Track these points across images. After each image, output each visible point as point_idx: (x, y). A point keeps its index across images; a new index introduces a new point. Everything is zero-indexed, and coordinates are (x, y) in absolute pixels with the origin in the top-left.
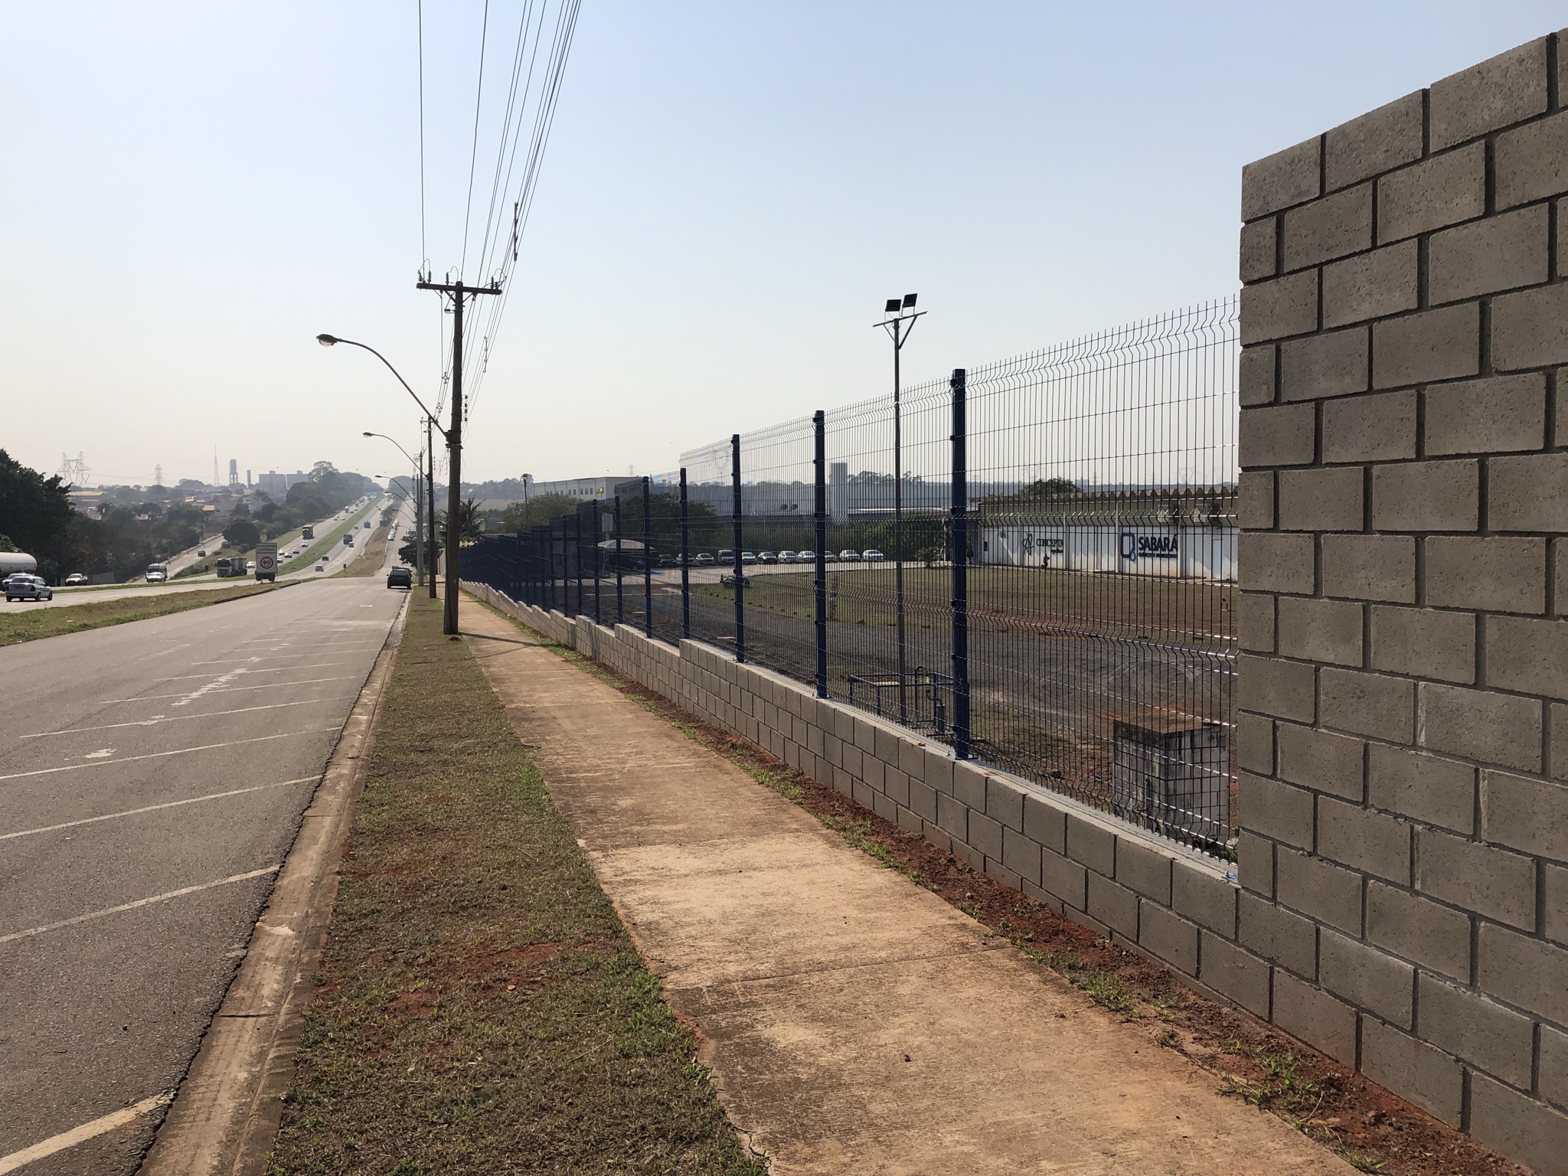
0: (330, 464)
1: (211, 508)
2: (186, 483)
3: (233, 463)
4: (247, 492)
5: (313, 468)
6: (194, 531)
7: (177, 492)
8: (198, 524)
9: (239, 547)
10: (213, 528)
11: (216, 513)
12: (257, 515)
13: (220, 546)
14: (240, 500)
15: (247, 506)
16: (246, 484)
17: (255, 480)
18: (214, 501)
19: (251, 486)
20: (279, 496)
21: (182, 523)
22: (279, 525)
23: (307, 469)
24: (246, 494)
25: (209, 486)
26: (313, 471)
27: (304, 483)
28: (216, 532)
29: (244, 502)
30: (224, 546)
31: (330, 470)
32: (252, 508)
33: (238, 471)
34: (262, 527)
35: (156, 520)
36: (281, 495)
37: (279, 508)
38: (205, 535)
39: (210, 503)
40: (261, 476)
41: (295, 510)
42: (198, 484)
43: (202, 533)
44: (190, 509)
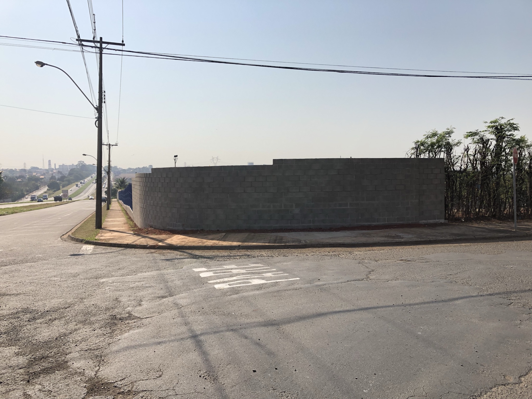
0: (83, 162)
1: (43, 177)
2: (33, 168)
3: (50, 161)
4: (55, 171)
5: (78, 163)
6: (37, 185)
7: (30, 171)
8: (39, 182)
9: (53, 190)
10: (44, 184)
11: (44, 179)
12: (59, 179)
13: (46, 190)
14: (52, 174)
15: (55, 176)
16: (54, 168)
17: (57, 167)
18: (44, 174)
19: (56, 169)
20: (66, 173)
21: (33, 182)
22: (66, 183)
23: (76, 163)
24: (54, 172)
25: (41, 169)
26: (78, 164)
27: (74, 169)
28: (45, 185)
29: (54, 175)
30: (48, 190)
31: (83, 164)
32: (57, 177)
33: (51, 164)
34: (61, 183)
35: (24, 181)
36: (66, 172)
37: (66, 177)
38: (41, 186)
39: (42, 175)
40: (59, 166)
41: (71, 178)
42: (37, 168)
43: (40, 185)
44: (35, 177)
